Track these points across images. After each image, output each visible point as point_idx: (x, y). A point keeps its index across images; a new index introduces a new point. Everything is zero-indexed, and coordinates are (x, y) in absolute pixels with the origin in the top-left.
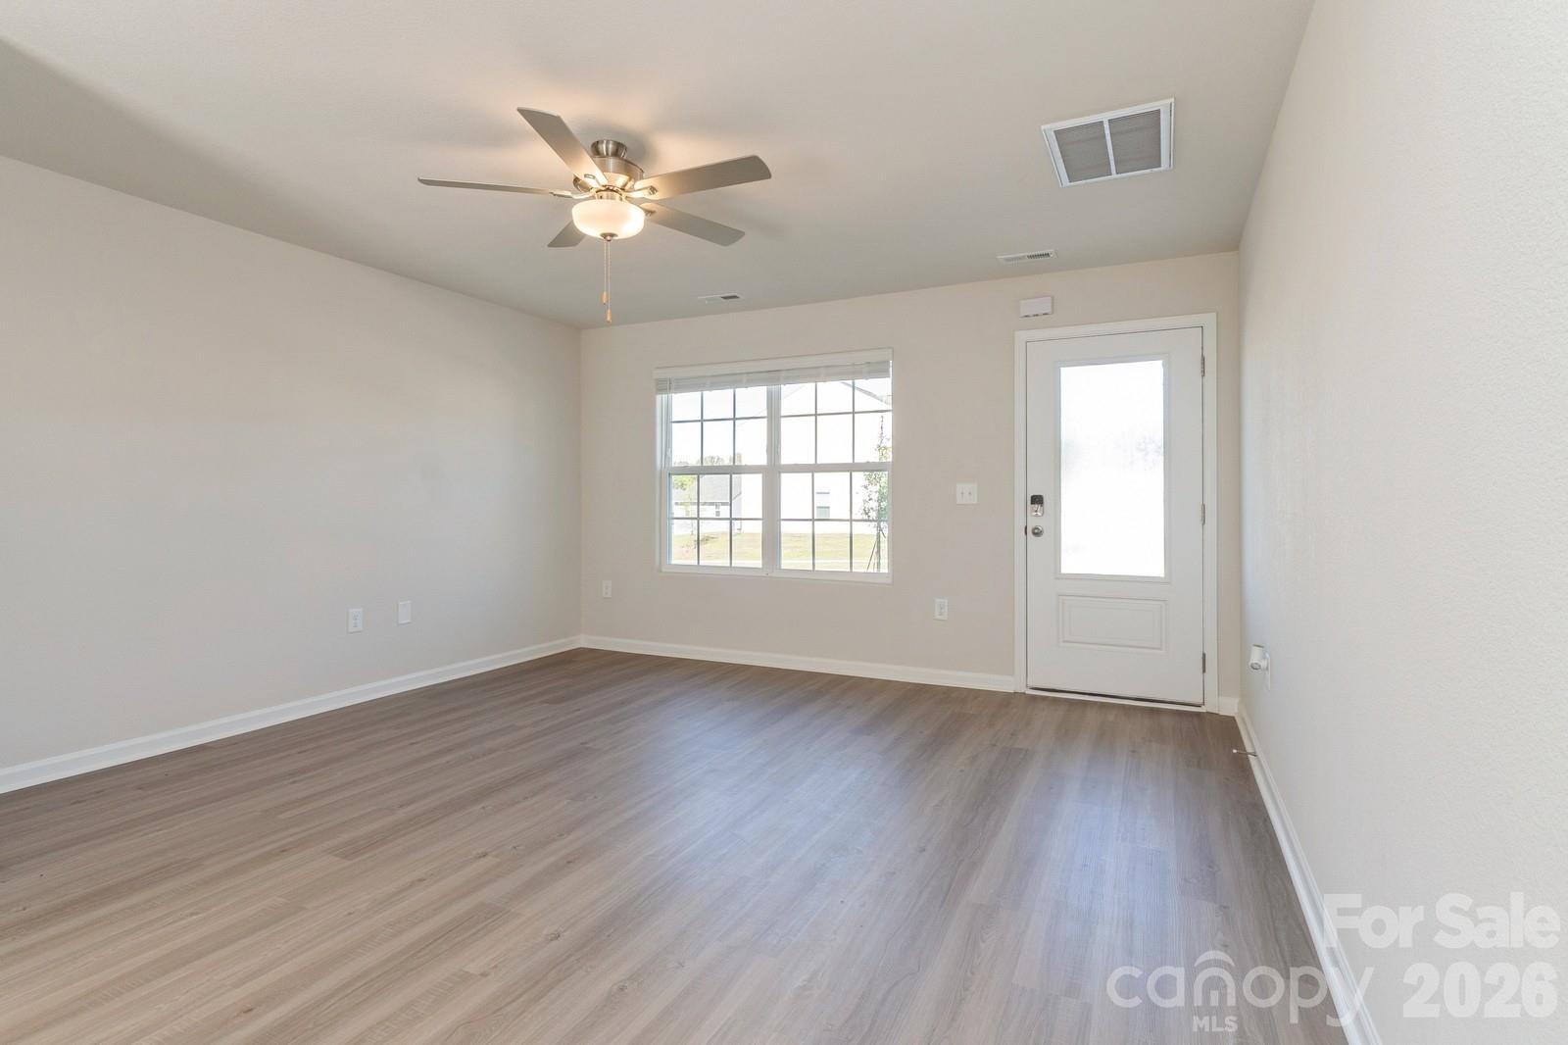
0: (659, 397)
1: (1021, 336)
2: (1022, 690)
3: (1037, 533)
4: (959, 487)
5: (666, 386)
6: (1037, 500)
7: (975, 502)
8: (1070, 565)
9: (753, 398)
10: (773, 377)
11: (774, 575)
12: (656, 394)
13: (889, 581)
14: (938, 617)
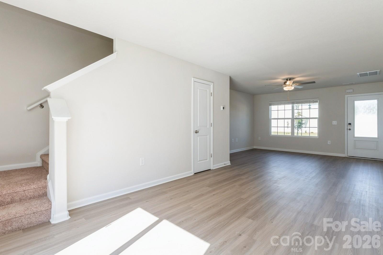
0: (270, 106)
1: (346, 96)
2: (347, 156)
3: (350, 129)
4: (333, 122)
5: (271, 105)
6: (350, 124)
7: (336, 124)
8: (356, 135)
9: (289, 107)
10: (293, 103)
11: (294, 136)
12: (269, 106)
13: (318, 138)
14: (328, 144)
